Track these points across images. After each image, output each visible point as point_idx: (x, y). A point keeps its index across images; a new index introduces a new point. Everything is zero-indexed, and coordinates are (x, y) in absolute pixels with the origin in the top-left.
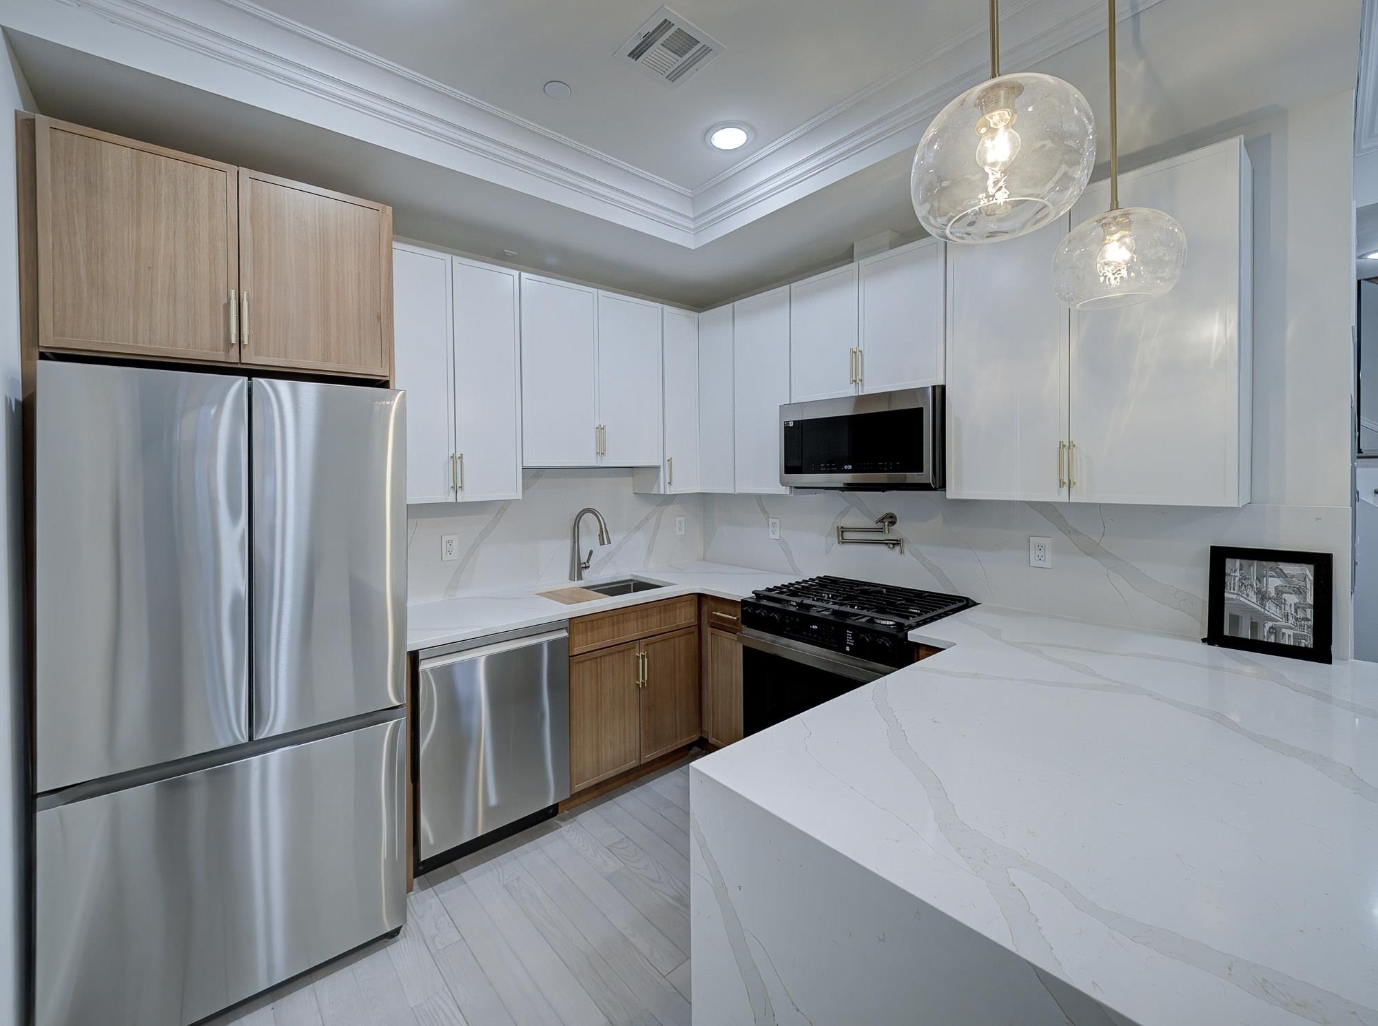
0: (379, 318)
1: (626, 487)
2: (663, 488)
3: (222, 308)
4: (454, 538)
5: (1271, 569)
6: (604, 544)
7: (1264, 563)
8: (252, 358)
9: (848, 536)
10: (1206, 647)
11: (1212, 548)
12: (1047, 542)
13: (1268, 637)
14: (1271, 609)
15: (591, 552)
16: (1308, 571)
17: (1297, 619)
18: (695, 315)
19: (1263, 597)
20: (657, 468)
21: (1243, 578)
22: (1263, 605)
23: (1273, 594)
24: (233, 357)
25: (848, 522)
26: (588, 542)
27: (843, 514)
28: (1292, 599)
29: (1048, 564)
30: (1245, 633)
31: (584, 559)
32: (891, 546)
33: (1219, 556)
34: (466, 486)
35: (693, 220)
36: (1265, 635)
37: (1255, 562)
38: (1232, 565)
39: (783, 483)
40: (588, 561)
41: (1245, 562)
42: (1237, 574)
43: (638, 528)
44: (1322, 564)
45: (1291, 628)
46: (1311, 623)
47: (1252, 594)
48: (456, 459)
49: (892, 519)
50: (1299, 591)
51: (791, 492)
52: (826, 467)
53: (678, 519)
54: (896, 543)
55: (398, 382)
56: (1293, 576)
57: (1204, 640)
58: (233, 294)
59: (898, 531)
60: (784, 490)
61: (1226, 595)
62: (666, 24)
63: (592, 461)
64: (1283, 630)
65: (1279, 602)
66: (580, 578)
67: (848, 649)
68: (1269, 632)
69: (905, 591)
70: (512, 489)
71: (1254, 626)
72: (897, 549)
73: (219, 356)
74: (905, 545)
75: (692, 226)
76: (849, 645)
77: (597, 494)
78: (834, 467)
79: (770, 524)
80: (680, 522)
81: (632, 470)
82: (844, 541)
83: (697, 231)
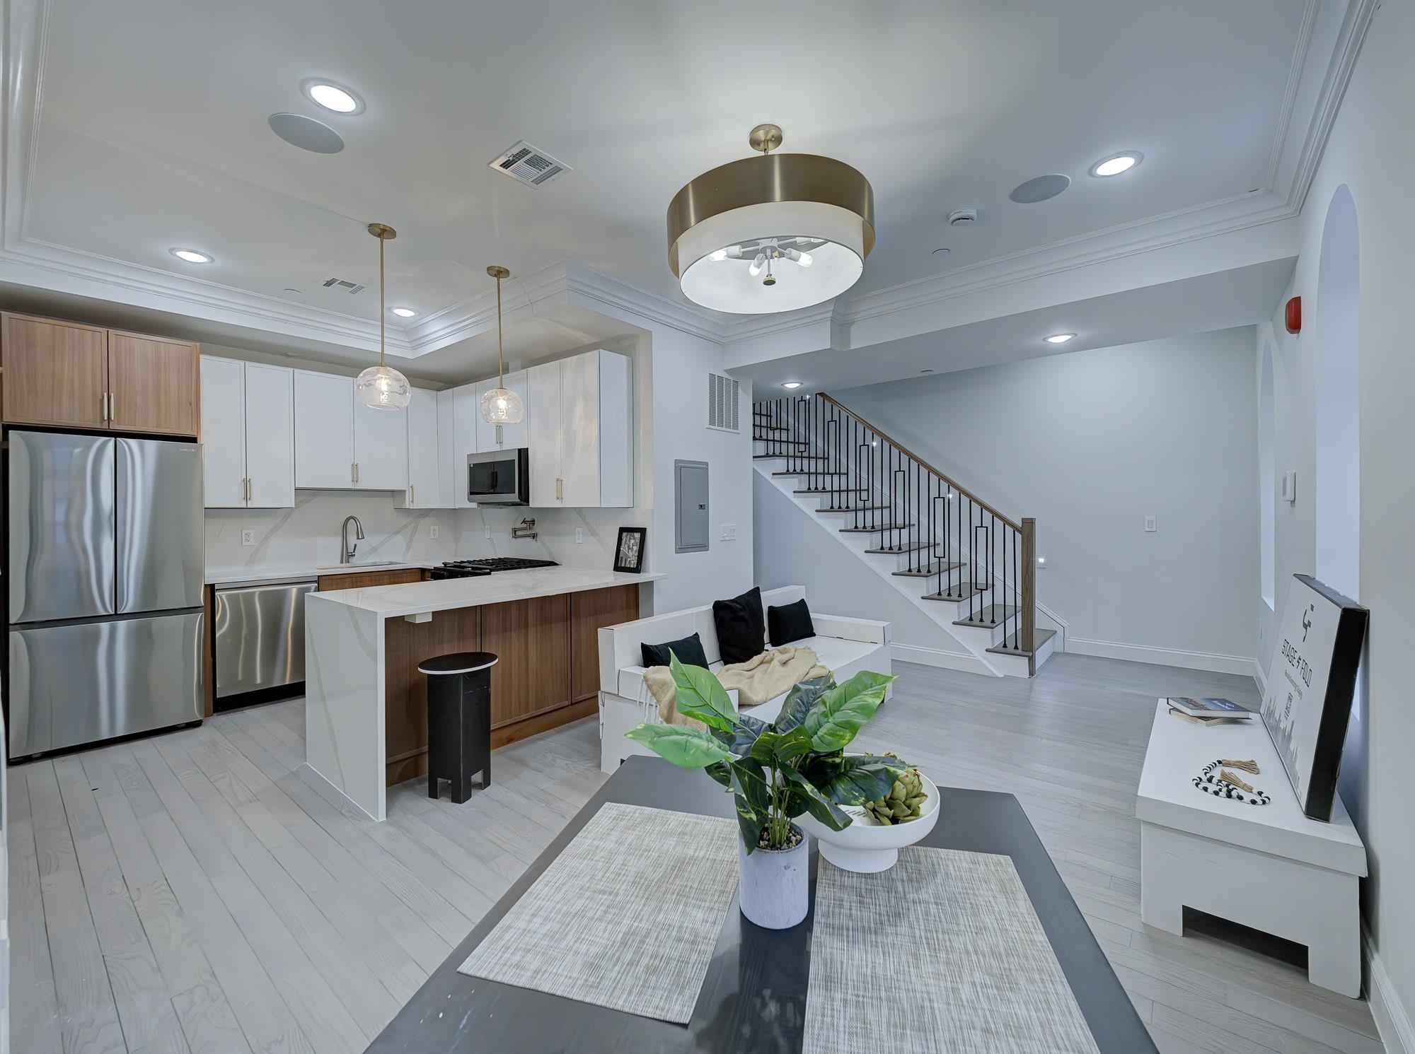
1: (388, 504)
2: (408, 505)
3: (99, 402)
4: (251, 531)
5: (632, 536)
8: (117, 426)
9: (519, 533)
11: (620, 527)
12: (581, 530)
13: (628, 565)
15: (355, 545)
16: (638, 536)
17: (635, 557)
18: (434, 393)
20: (405, 491)
21: (626, 541)
22: (628, 552)
23: (631, 547)
24: (105, 426)
25: (517, 525)
26: (352, 540)
28: (635, 548)
29: (581, 541)
30: (623, 564)
31: (351, 550)
32: (533, 538)
33: (621, 531)
34: (254, 497)
35: (409, 342)
37: (629, 533)
38: (624, 535)
39: (470, 500)
40: (354, 552)
42: (624, 539)
43: (398, 532)
44: (643, 532)
47: (627, 547)
48: (246, 482)
49: (532, 522)
50: (637, 545)
51: (478, 506)
53: (432, 527)
54: (534, 536)
55: (203, 440)
56: (636, 538)
58: (105, 394)
60: (474, 505)
61: (621, 549)
63: (349, 485)
64: (632, 562)
65: (632, 550)
66: (346, 561)
70: (290, 502)
71: (625, 561)
73: (97, 425)
74: (538, 536)
75: (410, 346)
77: (361, 509)
78: (491, 491)
79: (486, 529)
80: (434, 530)
81: (393, 493)
82: (515, 536)
83: (414, 348)
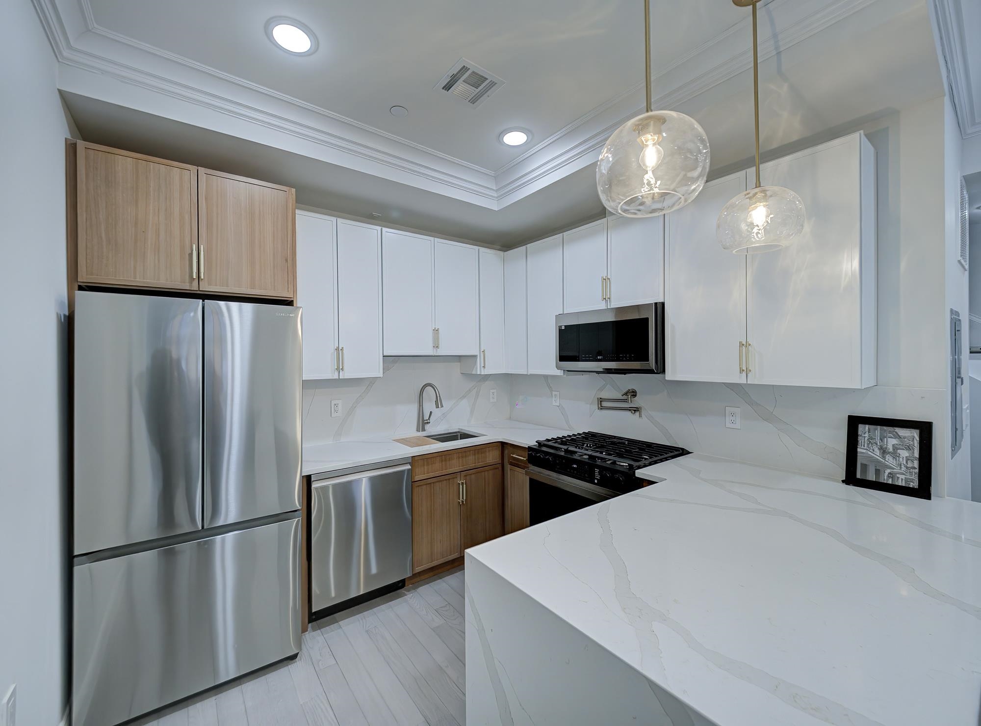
0: (287, 260)
1: (456, 367)
2: (479, 371)
3: (187, 256)
4: (340, 402)
5: (890, 432)
6: (438, 407)
7: (885, 428)
8: (206, 287)
9: (605, 404)
10: (844, 485)
11: (849, 416)
12: (737, 410)
13: (887, 480)
14: (889, 460)
15: (431, 413)
16: (915, 434)
17: (907, 468)
18: (501, 253)
19: (884, 451)
20: (475, 356)
21: (870, 438)
22: (884, 458)
23: (891, 450)
24: (194, 287)
25: (605, 395)
26: (428, 406)
27: (601, 390)
28: (904, 454)
29: (738, 426)
30: (871, 477)
31: (426, 417)
32: (633, 412)
33: (854, 422)
34: (345, 368)
35: (497, 191)
36: (885, 478)
37: (879, 427)
38: (863, 429)
39: (558, 367)
40: (429, 419)
41: (872, 427)
42: (867, 435)
43: (464, 397)
44: (925, 429)
45: (904, 474)
46: (917, 471)
47: (876, 450)
48: (339, 350)
49: (634, 394)
50: (909, 448)
51: (564, 374)
52: (585, 357)
53: (492, 391)
54: (636, 410)
55: (298, 302)
56: (905, 438)
57: (843, 481)
58: (194, 247)
59: (637, 402)
60: (559, 373)
61: (859, 450)
62: (464, 69)
63: (430, 351)
64: (898, 475)
65: (895, 455)
66: (424, 430)
67: (596, 481)
68: (888, 477)
69: (641, 443)
70: (376, 371)
71: (878, 472)
72: (637, 413)
73: (186, 286)
74: (642, 410)
75: (496, 195)
76: (597, 479)
77: (435, 374)
78: (591, 357)
79: (553, 395)
80: (493, 393)
81: (459, 358)
82: (602, 408)
83: (500, 198)
